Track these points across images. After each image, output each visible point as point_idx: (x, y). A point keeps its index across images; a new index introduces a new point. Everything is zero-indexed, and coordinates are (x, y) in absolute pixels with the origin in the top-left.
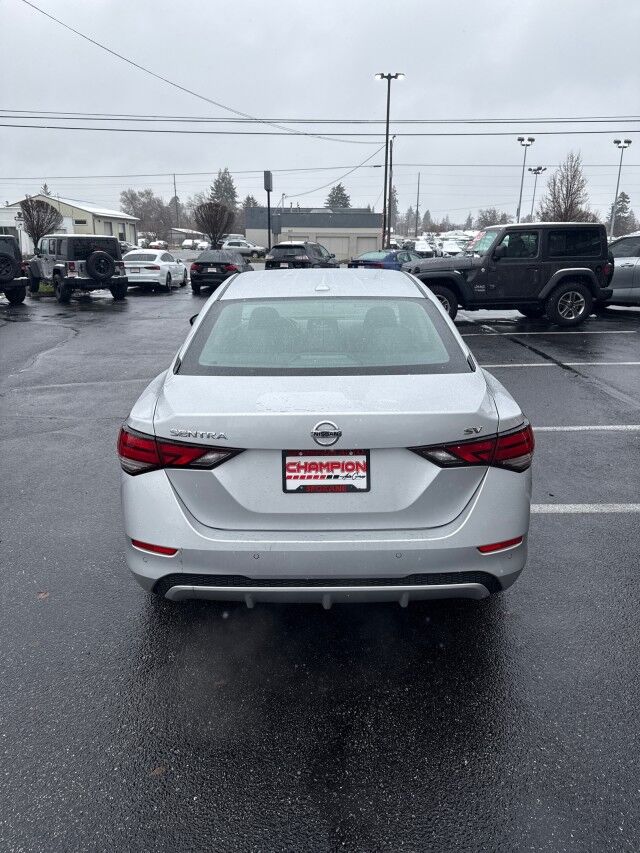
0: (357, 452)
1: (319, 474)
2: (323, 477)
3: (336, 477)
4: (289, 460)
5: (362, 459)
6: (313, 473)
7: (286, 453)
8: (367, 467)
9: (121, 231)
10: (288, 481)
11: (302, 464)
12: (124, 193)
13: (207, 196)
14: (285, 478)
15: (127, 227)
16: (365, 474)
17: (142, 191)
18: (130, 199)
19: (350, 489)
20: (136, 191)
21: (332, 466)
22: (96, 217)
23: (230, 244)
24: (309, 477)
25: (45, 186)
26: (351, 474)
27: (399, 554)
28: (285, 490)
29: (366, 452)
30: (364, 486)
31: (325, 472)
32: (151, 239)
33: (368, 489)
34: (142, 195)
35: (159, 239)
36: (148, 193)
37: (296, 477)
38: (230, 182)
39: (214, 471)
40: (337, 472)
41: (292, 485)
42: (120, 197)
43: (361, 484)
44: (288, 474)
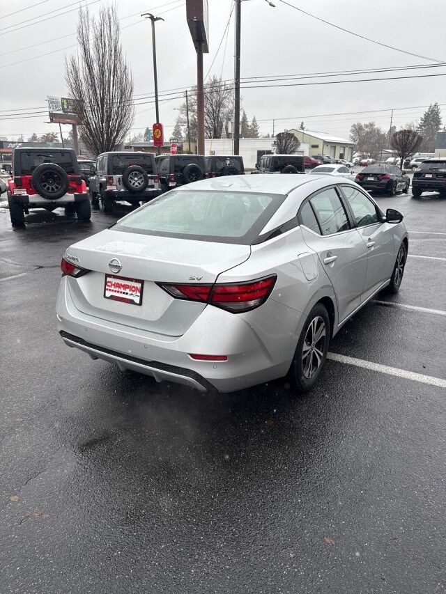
0: (137, 281)
1: (120, 290)
2: (121, 292)
3: (127, 294)
4: (109, 279)
5: (139, 285)
6: (117, 289)
7: (107, 276)
8: (141, 292)
9: (342, 152)
10: (107, 291)
11: (113, 283)
12: (354, 126)
13: (415, 125)
14: (105, 289)
15: (347, 149)
16: (139, 294)
17: (367, 123)
18: (358, 129)
19: (132, 302)
20: (363, 124)
21: (126, 287)
22: (325, 142)
23: (416, 161)
24: (115, 291)
25: (302, 123)
26: (133, 293)
27: (146, 346)
28: (105, 296)
29: (142, 282)
30: (138, 302)
31: (122, 290)
32: (364, 157)
33: (140, 304)
34: (366, 126)
35: (370, 157)
36: (371, 125)
37: (110, 290)
38: (437, 114)
39: (77, 279)
40: (127, 291)
41: (108, 294)
42: (350, 128)
43: (137, 300)
44: (107, 287)
